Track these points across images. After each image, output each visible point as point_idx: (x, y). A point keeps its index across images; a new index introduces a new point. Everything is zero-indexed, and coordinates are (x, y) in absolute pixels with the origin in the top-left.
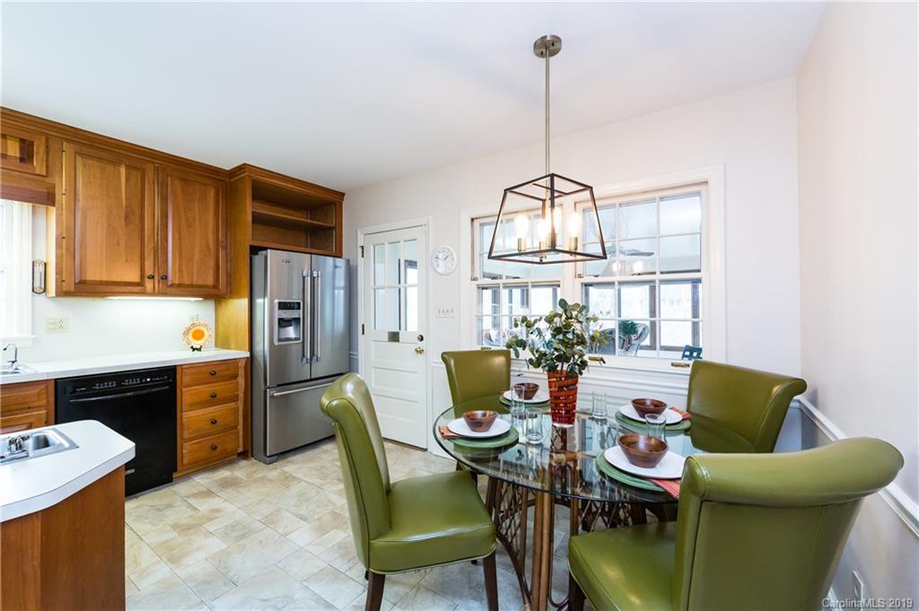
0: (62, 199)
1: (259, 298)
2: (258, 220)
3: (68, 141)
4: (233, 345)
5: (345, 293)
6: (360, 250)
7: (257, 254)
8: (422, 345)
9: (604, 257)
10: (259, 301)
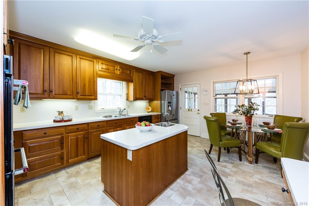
0: (134, 81)
1: (163, 101)
2: (162, 83)
3: (135, 69)
4: (155, 111)
5: (176, 100)
6: (180, 89)
7: (162, 91)
8: (199, 112)
9: (259, 93)
10: (162, 102)
